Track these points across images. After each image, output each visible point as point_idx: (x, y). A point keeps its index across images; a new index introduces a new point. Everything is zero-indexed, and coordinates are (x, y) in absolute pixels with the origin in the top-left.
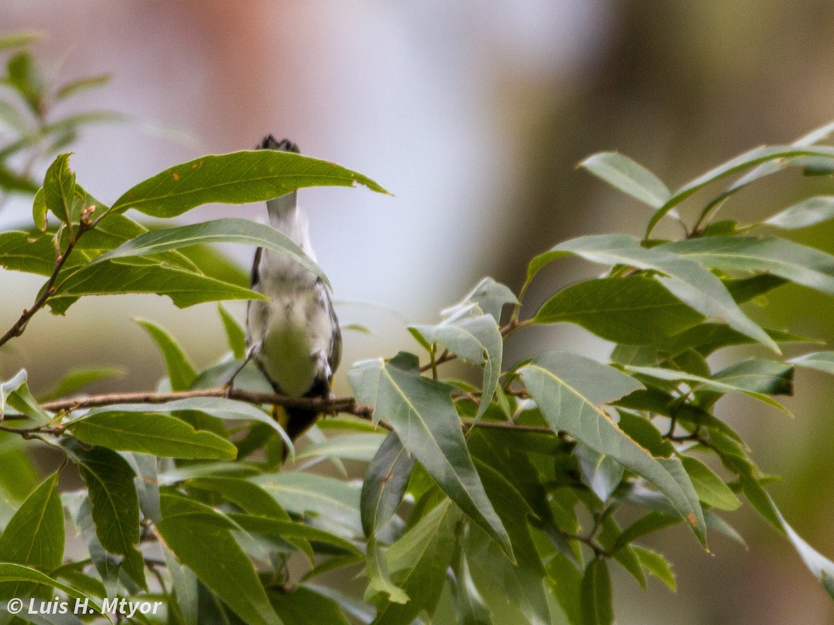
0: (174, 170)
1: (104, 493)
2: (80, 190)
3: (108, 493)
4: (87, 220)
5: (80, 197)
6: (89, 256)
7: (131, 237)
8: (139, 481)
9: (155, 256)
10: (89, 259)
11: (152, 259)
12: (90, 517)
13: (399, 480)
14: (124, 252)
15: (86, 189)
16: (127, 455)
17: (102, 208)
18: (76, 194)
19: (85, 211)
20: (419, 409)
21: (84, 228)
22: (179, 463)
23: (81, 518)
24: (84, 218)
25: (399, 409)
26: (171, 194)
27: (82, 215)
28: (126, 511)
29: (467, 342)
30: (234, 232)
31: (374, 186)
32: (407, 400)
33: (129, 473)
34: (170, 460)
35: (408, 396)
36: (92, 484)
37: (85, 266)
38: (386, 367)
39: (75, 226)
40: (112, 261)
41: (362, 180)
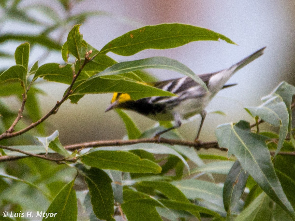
0: (131, 33)
1: (96, 191)
2: (84, 42)
3: (99, 190)
4: (88, 57)
5: (85, 46)
6: (89, 75)
7: (110, 65)
8: (113, 184)
9: (121, 75)
10: (89, 76)
12: (90, 202)
13: (241, 183)
14: (106, 73)
15: (88, 42)
16: (108, 171)
17: (95, 51)
18: (83, 45)
19: (87, 53)
20: (250, 149)
21: (87, 61)
22: (133, 176)
23: (85, 202)
24: (86, 56)
25: (240, 149)
26: (129, 44)
27: (86, 55)
28: (108, 199)
29: (273, 116)
30: (160, 63)
31: (228, 41)
32: (244, 144)
33: (109, 181)
34: (128, 173)
35: (245, 142)
36: (91, 185)
37: (87, 80)
38: (234, 128)
39: (82, 60)
40: (100, 77)
41: (223, 38)
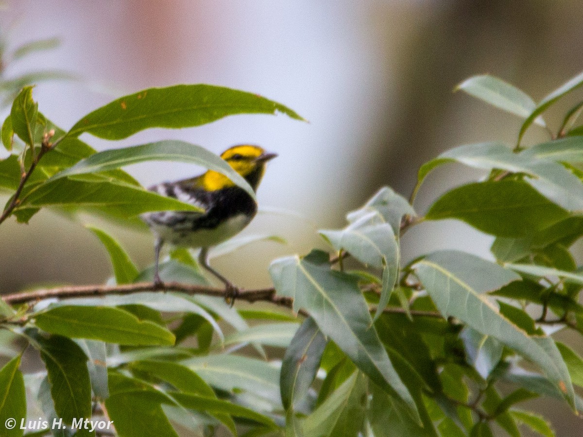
0: (122, 100)
1: (61, 375)
2: (41, 117)
3: (65, 375)
4: (48, 143)
5: (41, 124)
6: (48, 173)
7: (84, 156)
8: (91, 364)
9: (104, 173)
10: (49, 175)
11: (102, 175)
12: (49, 394)
13: (313, 360)
14: (79, 170)
15: (47, 116)
16: (82, 342)
17: (60, 132)
18: (38, 121)
19: (46, 135)
20: (332, 297)
21: (45, 149)
22: (123, 349)
23: (40, 395)
24: (45, 141)
25: (315, 298)
26: (119, 120)
27: (43, 138)
28: (80, 390)
29: (368, 248)
30: (174, 152)
31: (292, 114)
32: (321, 290)
33: (83, 357)
34: (116, 346)
35: (321, 286)
36: (50, 366)
37: (45, 182)
38: (302, 263)
39: (37, 148)
40: (68, 177)
41: (283, 109)
